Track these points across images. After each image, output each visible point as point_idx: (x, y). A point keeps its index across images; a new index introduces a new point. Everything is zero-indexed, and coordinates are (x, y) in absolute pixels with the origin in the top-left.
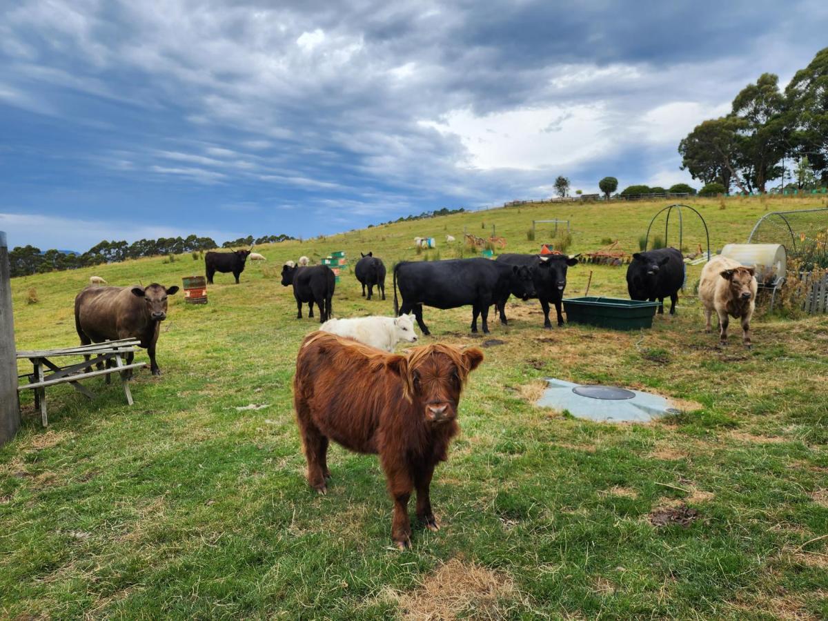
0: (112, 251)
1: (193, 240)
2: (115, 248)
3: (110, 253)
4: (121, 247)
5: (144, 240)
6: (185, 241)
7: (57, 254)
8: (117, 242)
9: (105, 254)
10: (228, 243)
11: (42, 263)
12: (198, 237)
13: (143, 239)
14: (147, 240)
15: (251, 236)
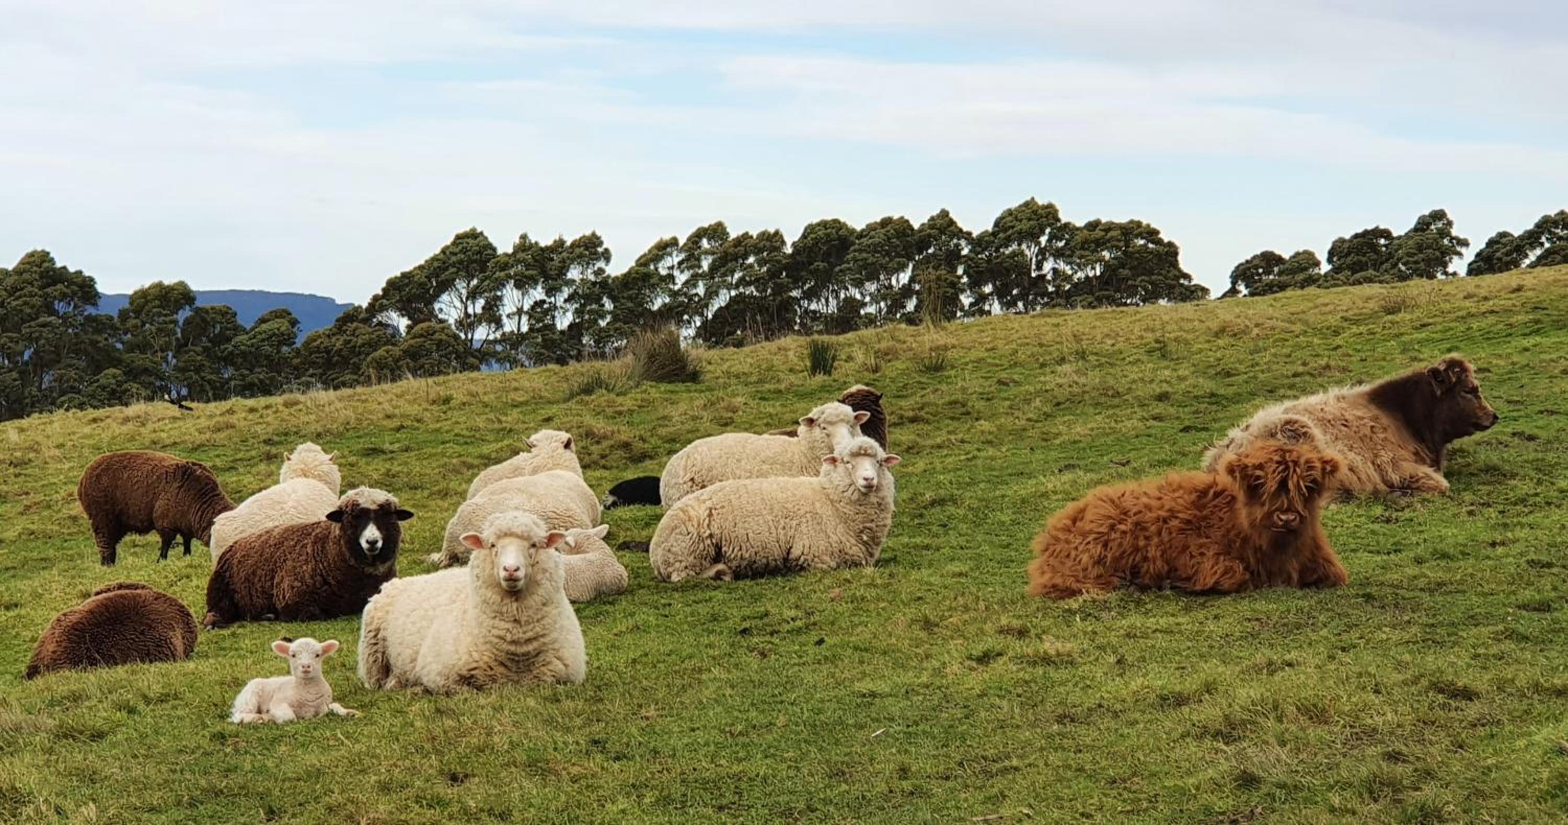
0: (511, 299)
1: (1033, 236)
2: (522, 284)
3: (491, 315)
4: (563, 269)
5: (717, 232)
6: (979, 243)
7: (184, 314)
8: (545, 241)
9: (469, 323)
10: (1269, 259)
11: (98, 368)
12: (1064, 218)
13: (707, 222)
14: (734, 233)
15: (1439, 215)
